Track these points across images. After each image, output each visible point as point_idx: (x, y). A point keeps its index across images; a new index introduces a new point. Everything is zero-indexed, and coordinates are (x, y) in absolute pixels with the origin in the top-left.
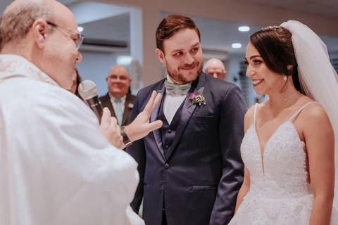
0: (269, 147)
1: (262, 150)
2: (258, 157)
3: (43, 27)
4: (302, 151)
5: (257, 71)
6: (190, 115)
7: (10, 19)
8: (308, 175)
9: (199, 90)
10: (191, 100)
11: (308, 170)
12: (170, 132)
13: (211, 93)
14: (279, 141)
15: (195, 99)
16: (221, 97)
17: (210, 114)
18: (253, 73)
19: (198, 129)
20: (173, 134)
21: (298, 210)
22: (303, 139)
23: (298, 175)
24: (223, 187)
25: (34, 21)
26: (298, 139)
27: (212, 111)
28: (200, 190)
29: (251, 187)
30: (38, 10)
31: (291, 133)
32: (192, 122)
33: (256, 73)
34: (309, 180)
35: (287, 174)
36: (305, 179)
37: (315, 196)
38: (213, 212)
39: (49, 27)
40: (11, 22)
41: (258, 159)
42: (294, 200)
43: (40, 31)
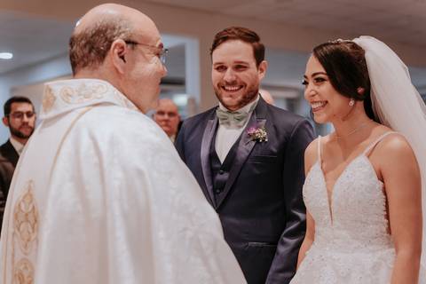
0: (338, 188)
1: (330, 193)
2: (324, 202)
3: (122, 48)
4: (380, 193)
5: (318, 90)
6: (247, 154)
7: (83, 42)
8: (389, 224)
9: (260, 123)
10: (250, 136)
11: (387, 217)
12: (222, 174)
13: (275, 127)
14: (352, 180)
15: (254, 134)
16: (287, 133)
17: (272, 153)
18: (313, 93)
19: (256, 171)
20: (225, 176)
21: (376, 267)
22: (381, 178)
23: (377, 223)
24: (284, 243)
25: (111, 42)
26: (375, 178)
27: (274, 150)
28: (257, 247)
29: (315, 239)
30: (114, 29)
31: (366, 170)
32: (249, 162)
33: (317, 93)
34: (389, 231)
35: (362, 222)
36: (384, 229)
37: (397, 251)
38: (270, 273)
39: (129, 46)
40: (85, 46)
41: (324, 204)
42: (370, 255)
43: (119, 53)
